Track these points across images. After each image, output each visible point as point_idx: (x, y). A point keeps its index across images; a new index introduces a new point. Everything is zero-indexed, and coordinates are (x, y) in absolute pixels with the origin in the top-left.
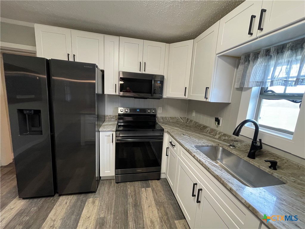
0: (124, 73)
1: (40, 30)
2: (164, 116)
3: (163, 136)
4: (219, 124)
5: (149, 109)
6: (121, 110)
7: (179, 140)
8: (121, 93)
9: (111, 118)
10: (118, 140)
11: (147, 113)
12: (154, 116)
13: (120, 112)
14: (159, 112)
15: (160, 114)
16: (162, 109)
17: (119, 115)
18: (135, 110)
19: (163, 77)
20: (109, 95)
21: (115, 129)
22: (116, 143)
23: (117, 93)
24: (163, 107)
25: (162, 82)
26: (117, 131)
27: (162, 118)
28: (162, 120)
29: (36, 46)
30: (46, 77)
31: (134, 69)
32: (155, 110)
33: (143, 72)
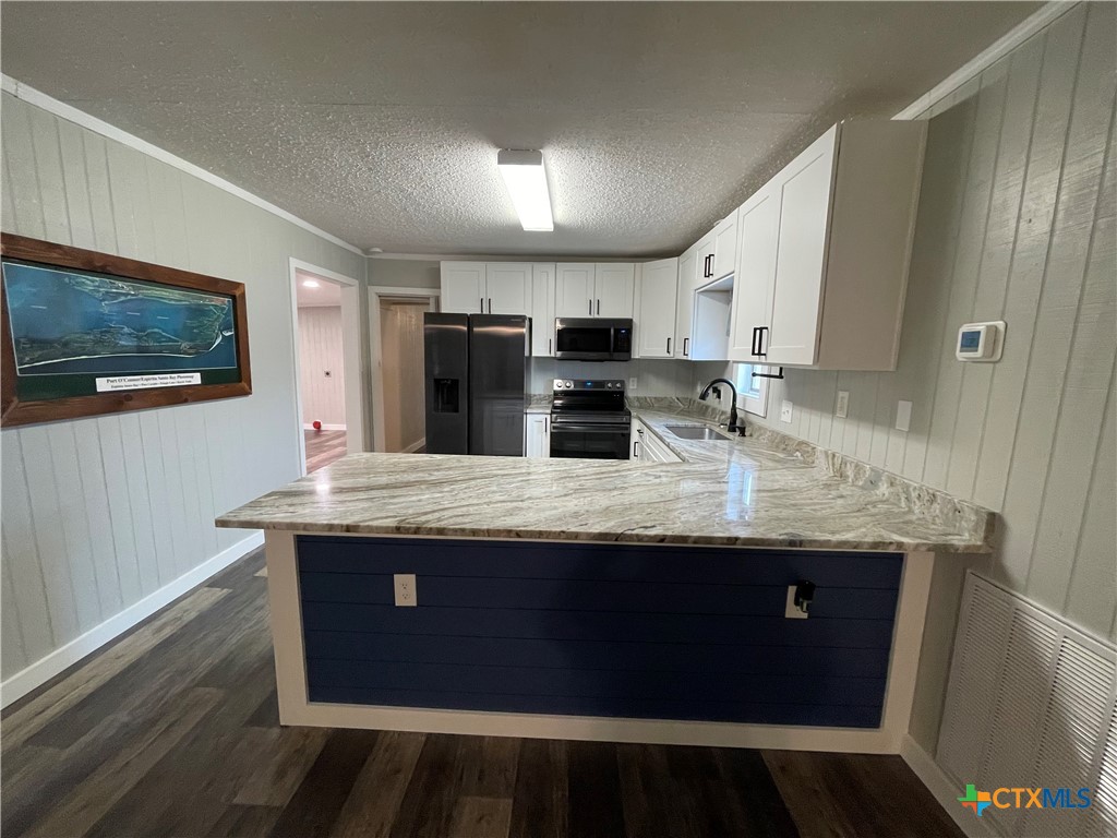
0: (563, 321)
1: (448, 269)
2: (641, 394)
3: (630, 424)
4: (719, 397)
5: (609, 382)
6: (559, 384)
7: (657, 430)
8: (559, 354)
9: (541, 399)
10: (554, 428)
11: (606, 389)
12: (622, 394)
13: (556, 388)
14: (631, 387)
15: (633, 391)
16: (638, 382)
17: (556, 393)
18: (584, 383)
19: (630, 322)
20: (536, 357)
21: (549, 411)
22: (551, 433)
23: (553, 355)
24: (639, 377)
25: (629, 331)
26: (552, 413)
27: (638, 399)
28: (636, 404)
29: (440, 288)
30: (466, 329)
31: (581, 312)
32: (622, 382)
33: (596, 316)
